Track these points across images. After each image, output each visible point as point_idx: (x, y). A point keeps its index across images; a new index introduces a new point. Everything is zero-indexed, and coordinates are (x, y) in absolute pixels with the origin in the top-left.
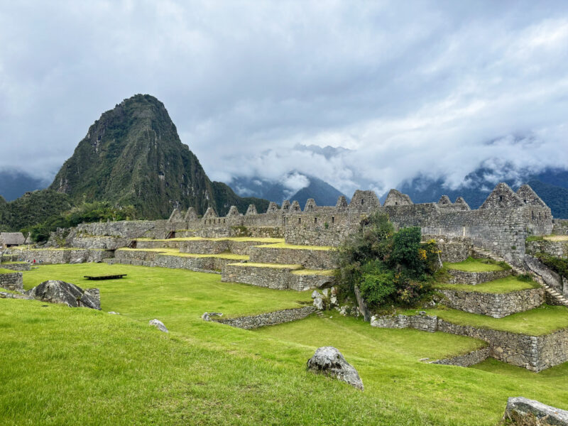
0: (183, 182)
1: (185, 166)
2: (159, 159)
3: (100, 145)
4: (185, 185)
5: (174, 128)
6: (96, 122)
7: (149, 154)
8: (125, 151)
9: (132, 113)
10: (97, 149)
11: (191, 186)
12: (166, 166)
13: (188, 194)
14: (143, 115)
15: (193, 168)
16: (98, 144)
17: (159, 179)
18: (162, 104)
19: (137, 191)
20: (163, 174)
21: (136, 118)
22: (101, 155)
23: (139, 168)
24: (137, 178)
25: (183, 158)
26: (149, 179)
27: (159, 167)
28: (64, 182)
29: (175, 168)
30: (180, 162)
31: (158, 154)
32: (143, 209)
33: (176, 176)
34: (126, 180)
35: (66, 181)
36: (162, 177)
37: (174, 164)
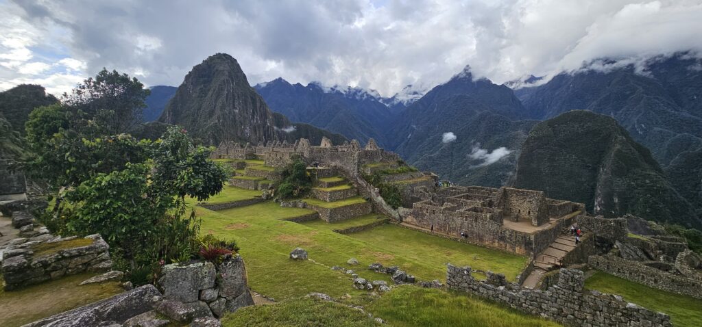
0: (252, 114)
1: (253, 103)
2: (234, 99)
3: (193, 89)
5: (244, 76)
6: (190, 72)
7: (227, 95)
8: (210, 93)
9: (214, 67)
10: (191, 92)
12: (239, 104)
14: (221, 68)
15: (258, 105)
16: (191, 88)
17: (234, 112)
18: (235, 60)
19: (219, 121)
20: (237, 109)
21: (217, 70)
22: (194, 96)
23: (220, 105)
24: (218, 112)
25: (252, 98)
26: (227, 112)
27: (234, 105)
28: (169, 114)
29: (246, 105)
30: (250, 100)
31: (233, 95)
32: (223, 133)
33: (247, 110)
34: (211, 114)
36: (237, 111)
37: (245, 102)
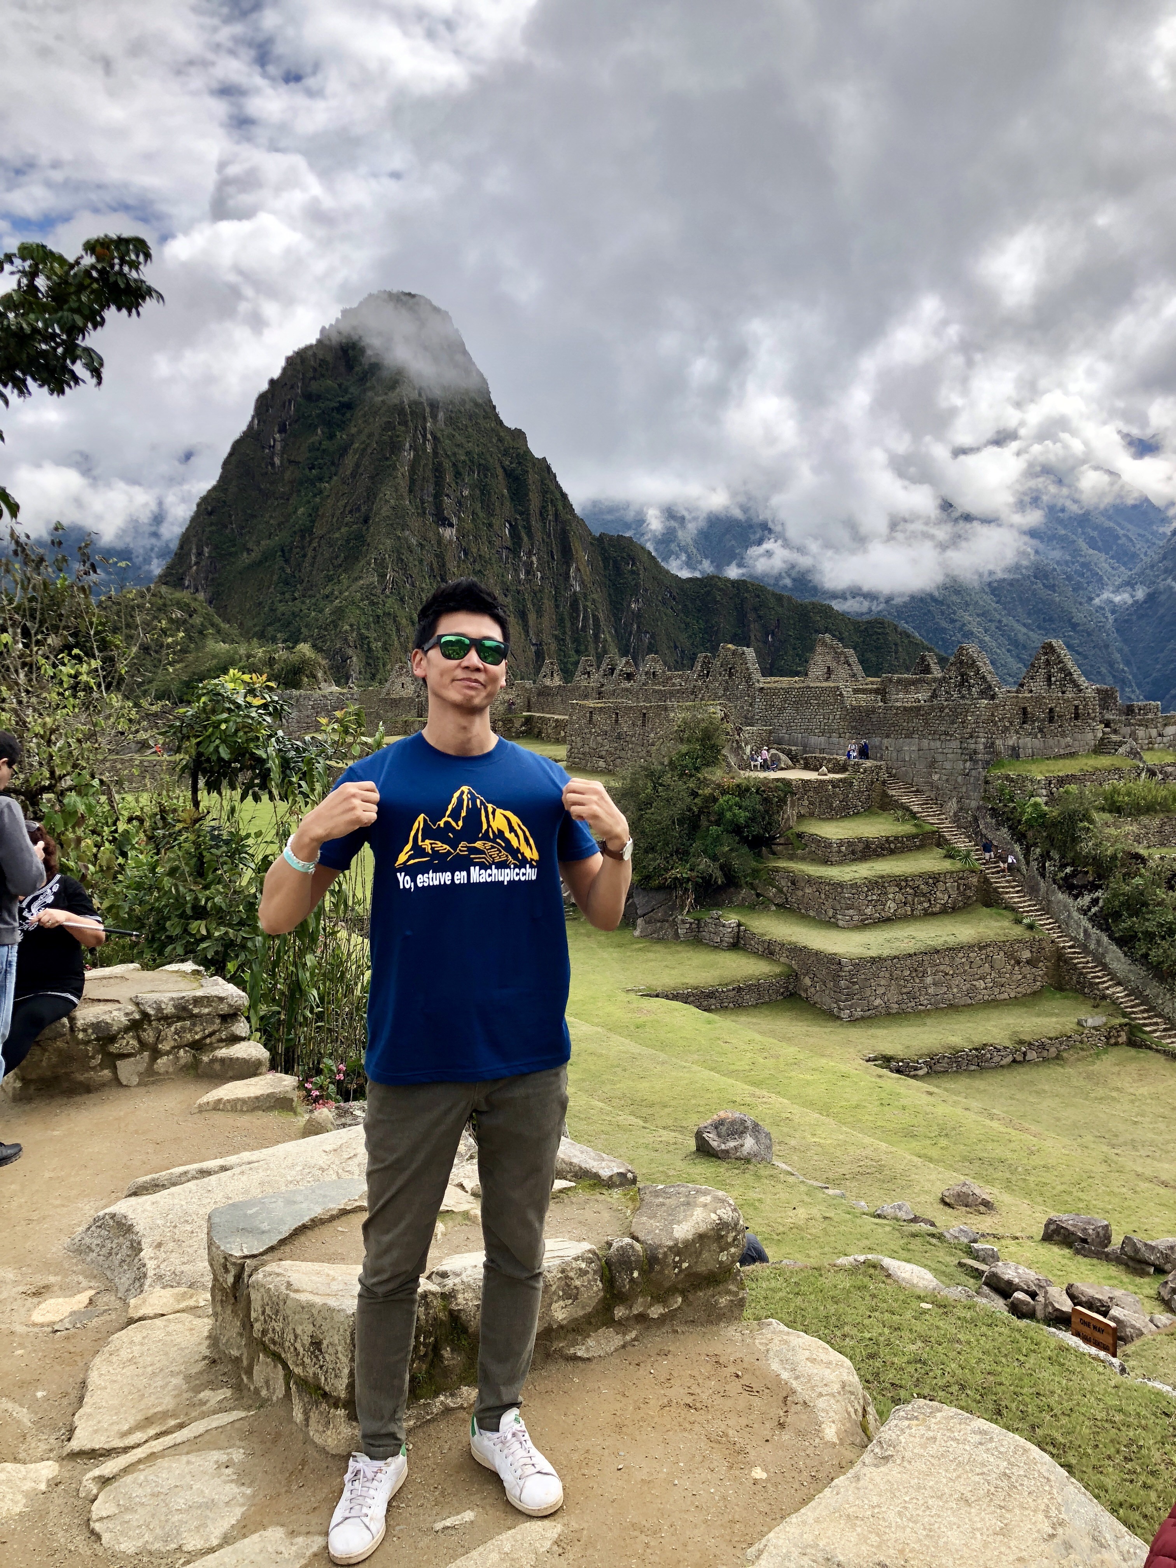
0: (509, 544)
1: (513, 497)
2: (440, 483)
3: (284, 448)
4: (514, 549)
5: (482, 386)
6: (272, 382)
7: (412, 469)
8: (350, 461)
10: (277, 461)
11: (529, 554)
12: (460, 502)
13: (522, 576)
15: (535, 501)
16: (278, 446)
17: (440, 539)
18: (445, 315)
19: (382, 576)
20: (451, 525)
22: (288, 475)
25: (509, 474)
26: (414, 541)
27: (439, 509)
28: (200, 554)
29: (486, 505)
30: (500, 487)
31: (437, 468)
33: (490, 525)
34: (354, 545)
35: (206, 550)
36: (449, 533)
37: (483, 491)
